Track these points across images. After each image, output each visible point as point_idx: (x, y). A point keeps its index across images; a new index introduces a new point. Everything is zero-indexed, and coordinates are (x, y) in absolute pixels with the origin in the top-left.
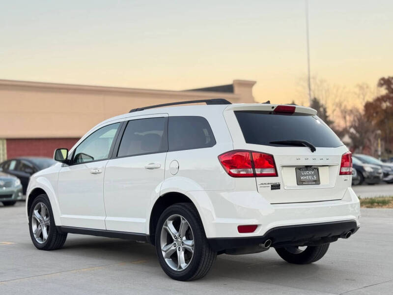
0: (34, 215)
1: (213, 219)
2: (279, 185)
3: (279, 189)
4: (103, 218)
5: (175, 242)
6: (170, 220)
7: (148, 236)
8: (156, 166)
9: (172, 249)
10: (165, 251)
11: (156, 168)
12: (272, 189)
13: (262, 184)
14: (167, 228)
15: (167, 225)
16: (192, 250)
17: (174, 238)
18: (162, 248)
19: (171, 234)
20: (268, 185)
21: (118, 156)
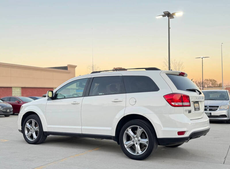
0: (27, 125)
1: (162, 128)
2: (191, 111)
3: (191, 112)
4: (80, 127)
5: (133, 140)
6: (130, 128)
7: (114, 137)
8: (120, 100)
9: (131, 143)
10: (127, 145)
11: (120, 102)
12: (189, 113)
13: (186, 110)
14: (128, 132)
15: (127, 131)
16: (146, 144)
17: (132, 138)
18: (124, 143)
19: (131, 136)
20: (187, 111)
21: (89, 95)
